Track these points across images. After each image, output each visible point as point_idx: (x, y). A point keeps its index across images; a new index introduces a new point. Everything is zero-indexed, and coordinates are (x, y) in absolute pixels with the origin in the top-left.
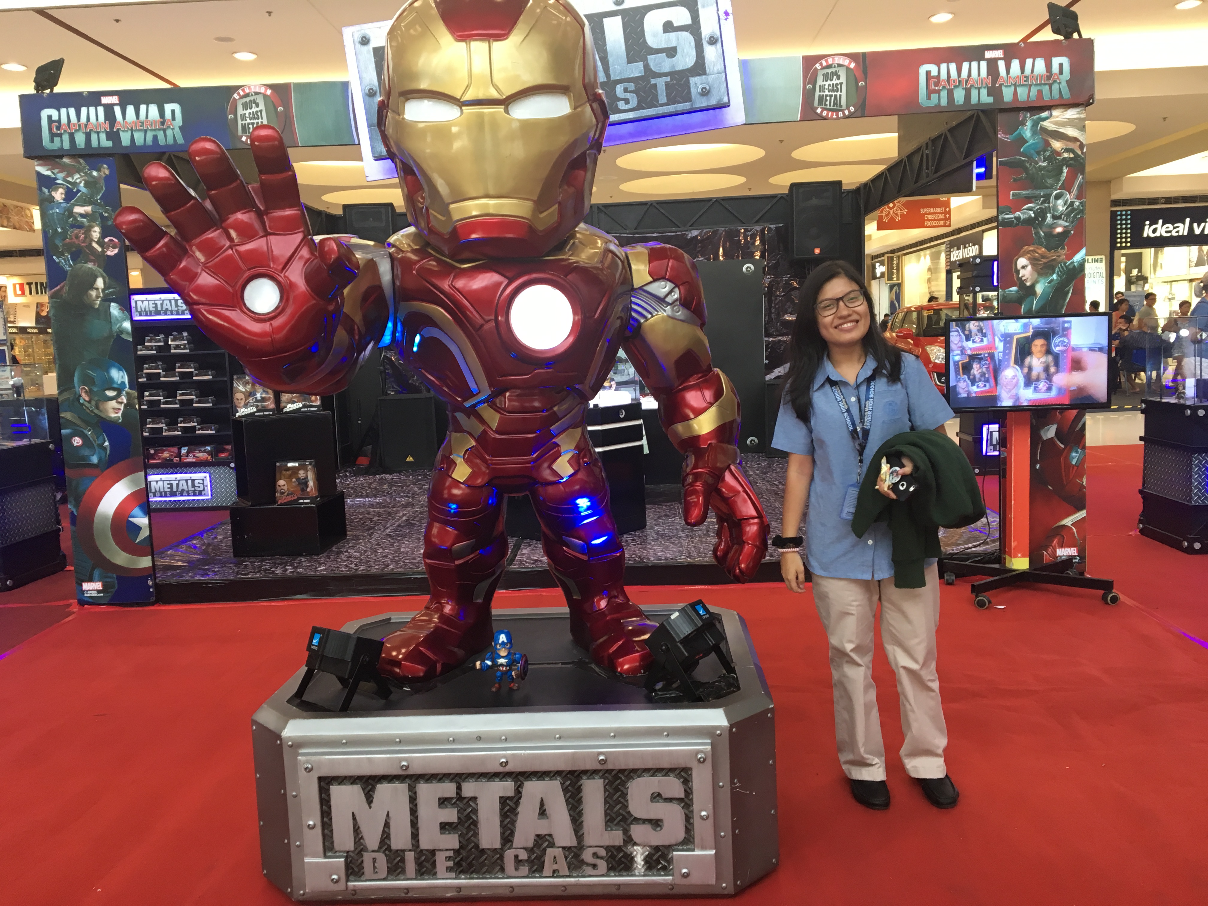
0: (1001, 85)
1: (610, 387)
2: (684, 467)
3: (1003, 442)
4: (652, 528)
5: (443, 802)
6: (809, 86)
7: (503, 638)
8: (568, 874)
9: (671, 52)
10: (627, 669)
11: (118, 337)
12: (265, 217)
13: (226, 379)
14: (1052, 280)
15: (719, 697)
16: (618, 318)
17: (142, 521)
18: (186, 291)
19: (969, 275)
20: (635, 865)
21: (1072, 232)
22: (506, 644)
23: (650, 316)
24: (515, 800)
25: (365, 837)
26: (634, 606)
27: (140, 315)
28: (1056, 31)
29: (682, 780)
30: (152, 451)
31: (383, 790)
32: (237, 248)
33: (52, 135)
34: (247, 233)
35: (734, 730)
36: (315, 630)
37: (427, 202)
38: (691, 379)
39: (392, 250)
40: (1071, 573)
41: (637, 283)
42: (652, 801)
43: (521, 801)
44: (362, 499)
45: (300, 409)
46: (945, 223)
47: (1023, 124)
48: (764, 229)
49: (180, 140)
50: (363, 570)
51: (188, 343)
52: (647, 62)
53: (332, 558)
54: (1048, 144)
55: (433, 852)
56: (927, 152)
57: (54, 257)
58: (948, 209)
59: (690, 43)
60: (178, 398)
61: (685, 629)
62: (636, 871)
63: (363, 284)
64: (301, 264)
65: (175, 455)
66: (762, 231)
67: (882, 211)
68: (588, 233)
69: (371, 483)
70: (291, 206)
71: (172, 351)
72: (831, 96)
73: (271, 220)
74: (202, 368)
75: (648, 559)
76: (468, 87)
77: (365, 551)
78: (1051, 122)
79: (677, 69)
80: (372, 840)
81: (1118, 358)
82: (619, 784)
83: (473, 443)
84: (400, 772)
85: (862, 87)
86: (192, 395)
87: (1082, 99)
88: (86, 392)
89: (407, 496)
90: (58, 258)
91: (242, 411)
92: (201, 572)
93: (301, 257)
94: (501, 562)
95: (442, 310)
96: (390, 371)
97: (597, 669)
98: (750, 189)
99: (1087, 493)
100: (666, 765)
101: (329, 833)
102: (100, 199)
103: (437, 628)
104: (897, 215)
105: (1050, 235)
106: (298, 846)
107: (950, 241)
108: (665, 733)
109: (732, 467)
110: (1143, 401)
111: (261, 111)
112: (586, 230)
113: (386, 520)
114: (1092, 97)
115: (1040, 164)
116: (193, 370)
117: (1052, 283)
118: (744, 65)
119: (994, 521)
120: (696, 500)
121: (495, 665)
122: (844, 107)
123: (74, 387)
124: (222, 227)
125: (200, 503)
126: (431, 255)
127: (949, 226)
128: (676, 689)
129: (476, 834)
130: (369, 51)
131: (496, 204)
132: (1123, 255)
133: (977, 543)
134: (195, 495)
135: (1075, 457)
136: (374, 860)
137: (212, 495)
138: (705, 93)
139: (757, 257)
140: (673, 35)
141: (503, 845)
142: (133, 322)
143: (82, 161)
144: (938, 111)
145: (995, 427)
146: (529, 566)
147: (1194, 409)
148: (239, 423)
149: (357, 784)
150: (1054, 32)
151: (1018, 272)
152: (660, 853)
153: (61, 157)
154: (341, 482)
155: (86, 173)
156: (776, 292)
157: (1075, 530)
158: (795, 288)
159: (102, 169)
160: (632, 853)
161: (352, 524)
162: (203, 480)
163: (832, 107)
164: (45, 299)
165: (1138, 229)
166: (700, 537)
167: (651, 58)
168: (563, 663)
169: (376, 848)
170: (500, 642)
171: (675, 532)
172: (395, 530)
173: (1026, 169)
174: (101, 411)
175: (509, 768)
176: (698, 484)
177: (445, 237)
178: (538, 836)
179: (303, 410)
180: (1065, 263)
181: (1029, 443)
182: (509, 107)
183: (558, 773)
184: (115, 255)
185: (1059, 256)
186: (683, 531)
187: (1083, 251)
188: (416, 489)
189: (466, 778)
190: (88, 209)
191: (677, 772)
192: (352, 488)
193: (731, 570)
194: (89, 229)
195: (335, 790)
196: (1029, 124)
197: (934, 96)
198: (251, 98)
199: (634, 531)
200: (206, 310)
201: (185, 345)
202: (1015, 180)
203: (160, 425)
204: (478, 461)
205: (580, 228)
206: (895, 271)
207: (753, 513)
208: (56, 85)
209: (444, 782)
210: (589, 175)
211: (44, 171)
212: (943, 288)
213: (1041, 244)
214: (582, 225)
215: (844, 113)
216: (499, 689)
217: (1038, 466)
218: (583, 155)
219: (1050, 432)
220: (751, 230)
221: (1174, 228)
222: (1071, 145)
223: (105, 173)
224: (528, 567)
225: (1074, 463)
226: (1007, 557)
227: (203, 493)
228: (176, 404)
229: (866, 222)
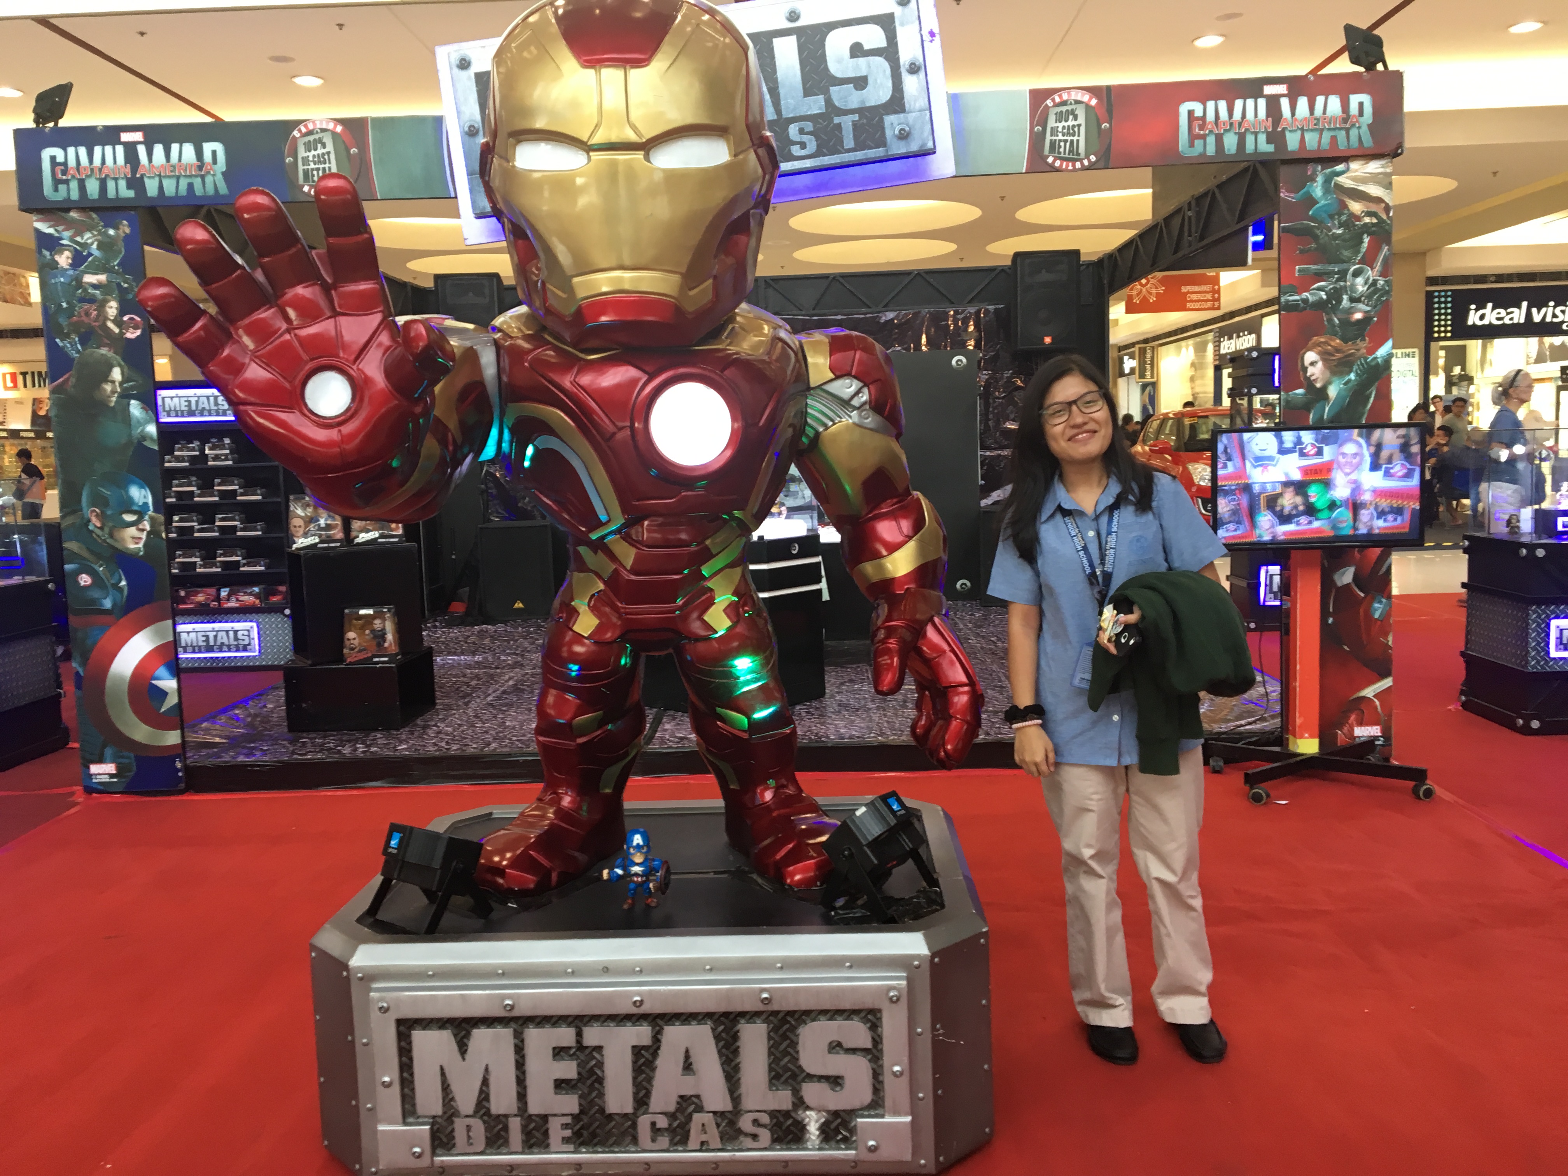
0: (1284, 129)
1: (780, 514)
2: (875, 619)
3: (1286, 589)
4: (832, 697)
5: (559, 1052)
6: (1038, 129)
7: (638, 839)
8: (720, 1146)
9: (860, 83)
10: (799, 880)
11: (139, 445)
12: (333, 292)
13: (279, 500)
14: (1350, 380)
15: (917, 916)
16: (790, 426)
17: (169, 684)
18: (230, 387)
19: (1243, 372)
20: (808, 1135)
21: (1375, 319)
22: (642, 847)
23: (830, 423)
24: (651, 1051)
25: (457, 1098)
26: (808, 798)
27: (169, 416)
28: (1355, 61)
29: (869, 1025)
30: (182, 593)
31: (480, 1036)
32: (297, 331)
33: (57, 182)
34: (310, 313)
35: (937, 960)
36: (394, 828)
37: (544, 274)
38: (883, 505)
39: (498, 335)
40: (1372, 759)
41: (814, 381)
42: (830, 1052)
43: (659, 1052)
44: (456, 658)
45: (376, 539)
46: (1214, 305)
47: (1313, 179)
48: (978, 312)
49: (223, 189)
50: (456, 750)
51: (231, 453)
52: (830, 96)
53: (416, 733)
54: (1346, 206)
55: (545, 1118)
56: (1190, 214)
57: (58, 340)
58: (1216, 287)
59: (884, 71)
60: (217, 524)
61: (874, 829)
62: (809, 1143)
63: (460, 380)
64: (379, 353)
65: (212, 598)
66: (978, 313)
67: (1132, 289)
68: (751, 315)
69: (468, 636)
70: (366, 279)
71: (210, 463)
72: (1066, 141)
73: (341, 296)
74: (249, 486)
75: (828, 737)
76: (597, 126)
77: (460, 725)
78: (1347, 178)
79: (868, 104)
80: (466, 1101)
81: (1435, 481)
82: (787, 1030)
83: (601, 586)
84: (502, 1013)
85: (1106, 130)
86: (235, 520)
87: (1389, 148)
88: (97, 516)
89: (515, 654)
90: (62, 340)
91: (301, 542)
92: (245, 751)
93: (380, 345)
94: (636, 741)
95: (562, 414)
96: (494, 491)
97: (760, 881)
98: (962, 259)
99: (1394, 658)
100: (847, 1006)
101: (410, 1093)
102: (118, 265)
103: (552, 825)
104: (1151, 293)
105: (1346, 323)
106: (370, 1110)
107: (1220, 328)
108: (848, 964)
109: (936, 620)
110: (1466, 537)
111: (328, 153)
112: (749, 312)
113: (487, 684)
114: (1400, 145)
115: (1334, 231)
116: (237, 487)
117: (1350, 385)
118: (954, 100)
119: (1274, 691)
120: (889, 661)
121: (628, 875)
122: (1082, 155)
123: (81, 510)
124: (278, 306)
125: (245, 661)
126: (549, 343)
127: (1218, 308)
128: (863, 907)
129: (601, 1095)
130: (469, 78)
131: (632, 278)
132: (1442, 348)
133: (1252, 719)
134: (238, 650)
135: (1378, 609)
136: (469, 1128)
137: (260, 651)
138: (904, 136)
139: (971, 348)
140: (862, 61)
141: (636, 1109)
142: (159, 424)
143: (94, 216)
144: (1202, 163)
145: (1275, 569)
146: (673, 746)
147: (1531, 547)
148: (296, 557)
149: (446, 1029)
150: (1353, 62)
151: (1305, 370)
152: (839, 1120)
153: (68, 210)
154: (428, 635)
155: (99, 231)
156: (994, 392)
157: (1378, 703)
158: (1019, 388)
159: (121, 227)
160: (803, 1120)
161: (443, 690)
162: (248, 631)
163: (1067, 155)
164: (44, 393)
165: (1460, 315)
166: (895, 709)
167: (833, 90)
168: (716, 873)
169: (471, 1112)
170: (635, 844)
171: (863, 702)
172: (499, 698)
173: (1316, 238)
174: (116, 540)
175: (646, 1009)
176: (892, 641)
177: (567, 319)
178: (681, 1097)
179: (380, 540)
180: (1365, 359)
181: (1319, 591)
182: (651, 153)
183: (709, 1015)
184: (138, 337)
185: (1358, 350)
186: (873, 701)
187: (1389, 344)
188: (526, 644)
189: (589, 1021)
190: (102, 278)
191: (863, 1014)
192: (443, 643)
193: (934, 753)
194: (102, 305)
195: (418, 1036)
196: (1320, 179)
197: (1198, 143)
198: (316, 137)
199: (809, 700)
200: (255, 412)
201: (226, 455)
202: (1302, 252)
203: (193, 560)
204: (607, 609)
205: (741, 309)
206: (1148, 367)
207: (963, 678)
208: (61, 117)
209: (560, 1027)
210: (753, 242)
211: (45, 228)
212: (1210, 388)
213: (1335, 334)
214: (744, 305)
215: (1082, 164)
216: (633, 906)
217: (1330, 620)
218: (746, 216)
219: (1346, 577)
220: (963, 311)
221: (1508, 314)
222: (1373, 208)
223: (125, 232)
224: (671, 748)
225: (1377, 616)
226: (1291, 738)
227: (249, 647)
228: (214, 531)
229: (1111, 302)
